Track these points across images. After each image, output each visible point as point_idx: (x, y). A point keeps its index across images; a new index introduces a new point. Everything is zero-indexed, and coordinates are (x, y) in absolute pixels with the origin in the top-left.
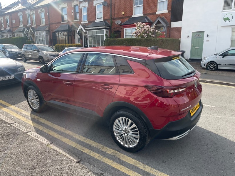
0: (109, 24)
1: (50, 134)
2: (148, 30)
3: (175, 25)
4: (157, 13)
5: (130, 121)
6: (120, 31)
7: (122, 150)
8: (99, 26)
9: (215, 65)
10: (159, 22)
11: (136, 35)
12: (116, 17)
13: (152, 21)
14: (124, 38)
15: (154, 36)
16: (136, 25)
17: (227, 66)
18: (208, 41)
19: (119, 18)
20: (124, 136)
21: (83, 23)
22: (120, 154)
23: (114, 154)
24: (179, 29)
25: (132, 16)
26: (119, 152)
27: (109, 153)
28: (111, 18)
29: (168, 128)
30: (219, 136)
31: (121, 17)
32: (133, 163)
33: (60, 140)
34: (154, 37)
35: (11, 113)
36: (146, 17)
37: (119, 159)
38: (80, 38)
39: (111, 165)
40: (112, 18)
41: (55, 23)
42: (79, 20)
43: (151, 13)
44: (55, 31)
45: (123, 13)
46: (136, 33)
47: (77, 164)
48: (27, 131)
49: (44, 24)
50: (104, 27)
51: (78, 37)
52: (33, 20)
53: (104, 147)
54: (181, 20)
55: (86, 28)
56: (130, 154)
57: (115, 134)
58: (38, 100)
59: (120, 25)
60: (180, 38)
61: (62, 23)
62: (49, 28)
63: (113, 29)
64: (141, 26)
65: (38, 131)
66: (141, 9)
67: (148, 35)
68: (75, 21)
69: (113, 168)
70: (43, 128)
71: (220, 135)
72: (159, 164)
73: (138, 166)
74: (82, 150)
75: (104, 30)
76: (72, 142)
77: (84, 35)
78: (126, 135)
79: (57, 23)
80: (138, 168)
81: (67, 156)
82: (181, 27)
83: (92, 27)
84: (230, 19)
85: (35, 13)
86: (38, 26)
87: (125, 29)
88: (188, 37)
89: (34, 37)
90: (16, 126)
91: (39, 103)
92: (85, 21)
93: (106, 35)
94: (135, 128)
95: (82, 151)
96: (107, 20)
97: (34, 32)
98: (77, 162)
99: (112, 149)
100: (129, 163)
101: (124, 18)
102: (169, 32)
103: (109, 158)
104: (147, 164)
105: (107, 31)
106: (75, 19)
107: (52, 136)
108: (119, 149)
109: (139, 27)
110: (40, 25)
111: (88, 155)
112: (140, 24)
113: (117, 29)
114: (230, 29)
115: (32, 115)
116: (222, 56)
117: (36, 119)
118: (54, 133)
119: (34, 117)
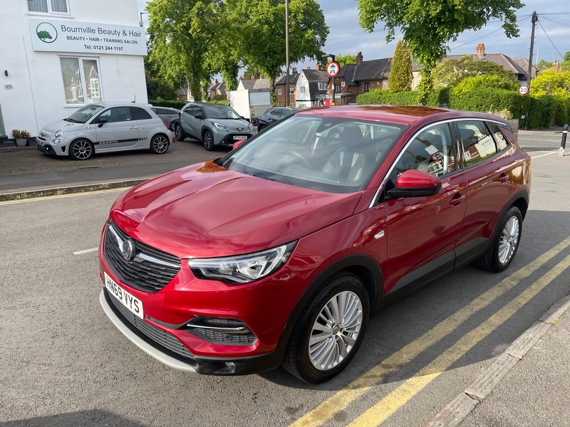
9: (87, 146)
17: (113, 144)
18: (8, 87)
114: (57, 60)
115: (355, 383)
116: (97, 125)
117: (391, 370)
118: (472, 334)
119: (375, 376)
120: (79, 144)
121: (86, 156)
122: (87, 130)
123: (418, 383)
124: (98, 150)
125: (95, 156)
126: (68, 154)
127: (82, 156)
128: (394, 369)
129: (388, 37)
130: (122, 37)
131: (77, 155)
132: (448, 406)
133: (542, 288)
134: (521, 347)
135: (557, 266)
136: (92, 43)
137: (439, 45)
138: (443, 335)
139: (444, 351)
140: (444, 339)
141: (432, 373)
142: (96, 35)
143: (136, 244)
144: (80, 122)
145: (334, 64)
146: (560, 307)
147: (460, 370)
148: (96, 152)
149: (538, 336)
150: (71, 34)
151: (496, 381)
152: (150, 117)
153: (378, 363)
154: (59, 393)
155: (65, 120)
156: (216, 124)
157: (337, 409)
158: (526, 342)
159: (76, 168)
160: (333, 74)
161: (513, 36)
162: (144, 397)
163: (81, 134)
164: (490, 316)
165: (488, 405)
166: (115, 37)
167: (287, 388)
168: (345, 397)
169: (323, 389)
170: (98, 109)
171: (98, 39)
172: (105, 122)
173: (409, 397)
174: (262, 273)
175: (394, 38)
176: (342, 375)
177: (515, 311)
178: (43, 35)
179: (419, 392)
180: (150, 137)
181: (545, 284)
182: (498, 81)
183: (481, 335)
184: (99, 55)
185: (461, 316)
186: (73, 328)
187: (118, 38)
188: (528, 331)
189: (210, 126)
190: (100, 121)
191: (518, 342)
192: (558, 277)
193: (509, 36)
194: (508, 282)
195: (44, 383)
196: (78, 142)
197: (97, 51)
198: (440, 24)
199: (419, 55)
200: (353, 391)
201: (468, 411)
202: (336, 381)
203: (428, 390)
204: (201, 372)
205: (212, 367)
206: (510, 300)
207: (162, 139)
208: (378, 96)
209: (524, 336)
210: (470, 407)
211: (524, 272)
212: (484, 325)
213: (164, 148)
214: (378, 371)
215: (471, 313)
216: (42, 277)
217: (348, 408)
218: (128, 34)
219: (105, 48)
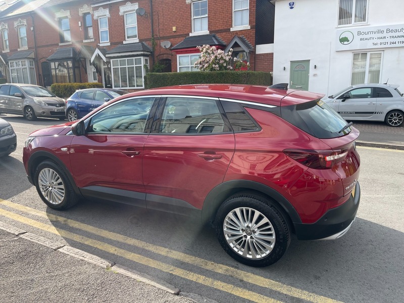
0: (150, 47)
1: (100, 247)
2: (222, 57)
3: (262, 49)
4: (232, 30)
5: (257, 214)
6: (170, 60)
7: (240, 265)
8: (132, 52)
10: (236, 45)
11: (201, 66)
12: (162, 36)
13: (224, 43)
14: (178, 71)
15: (231, 68)
16: (201, 49)
17: (351, 114)
18: (315, 75)
19: (168, 36)
20: (245, 241)
21: (101, 45)
22: (239, 271)
23: (230, 273)
24: (270, 57)
25: (191, 35)
26: (238, 268)
27: (220, 271)
28: (153, 36)
29: (326, 220)
30: (383, 227)
31: (171, 36)
32: (268, 285)
33: (122, 257)
34: (231, 70)
35: (7, 214)
36: (214, 36)
37: (242, 281)
38: (97, 72)
39: (232, 293)
40: (155, 37)
41: (47, 46)
42: (93, 40)
43: (222, 30)
44: (47, 60)
45: (174, 29)
46: (200, 64)
47: (177, 297)
48: (57, 247)
49: (26, 48)
50: (142, 53)
51: (93, 69)
52: (4, 40)
53: (207, 263)
54: (272, 42)
55: (109, 54)
56: (257, 270)
57: (227, 238)
58: (62, 186)
59: (170, 49)
60: (272, 70)
61: (60, 44)
62: (36, 55)
63: (157, 56)
64: (209, 51)
65: (73, 244)
66: (205, 23)
67: (221, 67)
68: (86, 41)
69: (238, 297)
70: (82, 238)
71: (384, 224)
72: (311, 282)
73: (278, 289)
74: (171, 271)
75: (142, 58)
76: (146, 258)
77: (103, 67)
78: (249, 237)
79: (52, 45)
80: (279, 293)
81: (153, 284)
82: (273, 53)
83: (119, 53)
84: (350, 39)
85: (7, 27)
86: (14, 50)
87: (178, 56)
88: (285, 69)
89: (6, 71)
90: (31, 239)
91: (64, 192)
92: (105, 42)
93: (145, 66)
94: (267, 224)
95: (171, 274)
96: (146, 40)
97: (7, 63)
98: (175, 294)
99: (222, 264)
100: (261, 285)
101: (175, 38)
102: (254, 61)
103: (224, 282)
104: (292, 285)
105: (146, 60)
106: (87, 37)
107: (104, 251)
108: (235, 263)
109: (206, 52)
110: (19, 50)
111: (184, 279)
112: (207, 47)
113: (165, 57)
114: (351, 55)
116: (342, 100)
136: (379, 41)
142: (385, 34)
150: (365, 36)
166: (400, 34)
171: (385, 37)
178: (343, 40)
180: (386, 112)
184: (383, 50)
197: (382, 46)
210: (12, 232)
219: (389, 43)
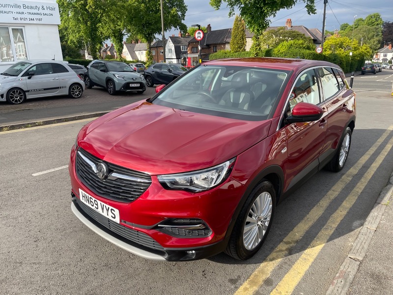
9: (20, 93)
115: (270, 257)
116: (27, 77)
117: (291, 245)
118: (335, 215)
119: (281, 251)
120: (14, 92)
121: (19, 101)
122: (20, 82)
123: (312, 253)
124: (29, 97)
125: (26, 101)
126: (5, 100)
127: (16, 101)
128: (293, 245)
129: (230, 14)
130: (41, 11)
131: (13, 100)
132: (342, 268)
133: (368, 180)
134: (373, 222)
135: (372, 165)
136: (19, 16)
137: (264, 19)
138: (317, 218)
139: (321, 229)
140: (319, 220)
141: (319, 245)
142: (22, 10)
143: (108, 166)
144: (14, 76)
145: (200, 32)
146: (387, 193)
147: (336, 241)
148: (27, 98)
149: (381, 214)
150: (2, 9)
151: (366, 247)
152: (67, 71)
153: (281, 241)
154: (53, 285)
155: (2, 74)
156: (117, 76)
157: (264, 277)
158: (375, 218)
159: (13, 110)
160: (199, 39)
161: (312, 13)
162: (122, 282)
163: (15, 85)
164: (343, 202)
165: (366, 264)
166: (36, 11)
167: (225, 265)
168: (267, 268)
169: (250, 263)
170: (26, 66)
171: (23, 13)
172: (33, 75)
173: (310, 264)
174: (215, 183)
175: (234, 14)
176: (260, 252)
177: (357, 198)
179: (315, 259)
180: (68, 86)
181: (370, 178)
182: (303, 44)
183: (341, 216)
184: (24, 25)
185: (324, 203)
186: (49, 232)
187: (39, 12)
188: (373, 211)
189: (112, 77)
190: (29, 74)
191: (369, 218)
192: (376, 173)
193: (309, 14)
194: (346, 178)
195: (38, 278)
196: (13, 90)
197: (23, 22)
198: (265, 4)
199: (251, 26)
200: (271, 263)
201: (356, 270)
202: (257, 256)
203: (320, 257)
204: (169, 260)
205: (178, 256)
206: (351, 190)
207: (78, 87)
208: (224, 55)
209: (371, 214)
210: (356, 268)
211: (354, 171)
212: (340, 208)
213: (79, 94)
214: (282, 246)
215: (330, 201)
216: (12, 195)
217: (272, 276)
218: (46, 9)
219: (28, 19)
